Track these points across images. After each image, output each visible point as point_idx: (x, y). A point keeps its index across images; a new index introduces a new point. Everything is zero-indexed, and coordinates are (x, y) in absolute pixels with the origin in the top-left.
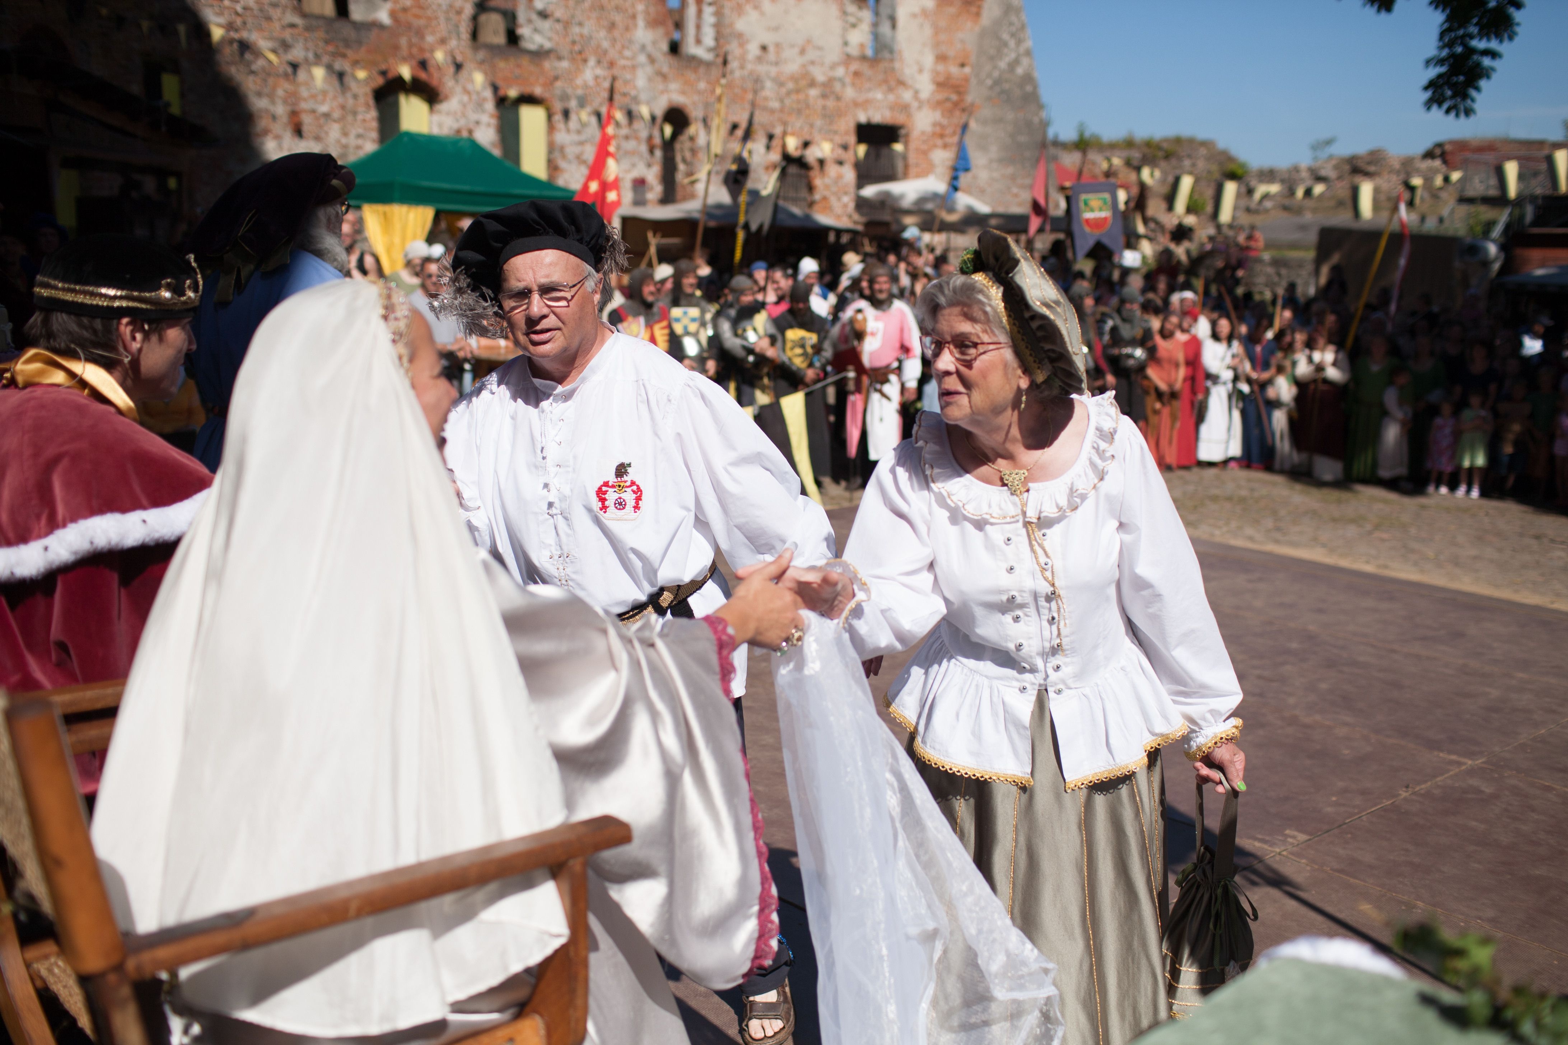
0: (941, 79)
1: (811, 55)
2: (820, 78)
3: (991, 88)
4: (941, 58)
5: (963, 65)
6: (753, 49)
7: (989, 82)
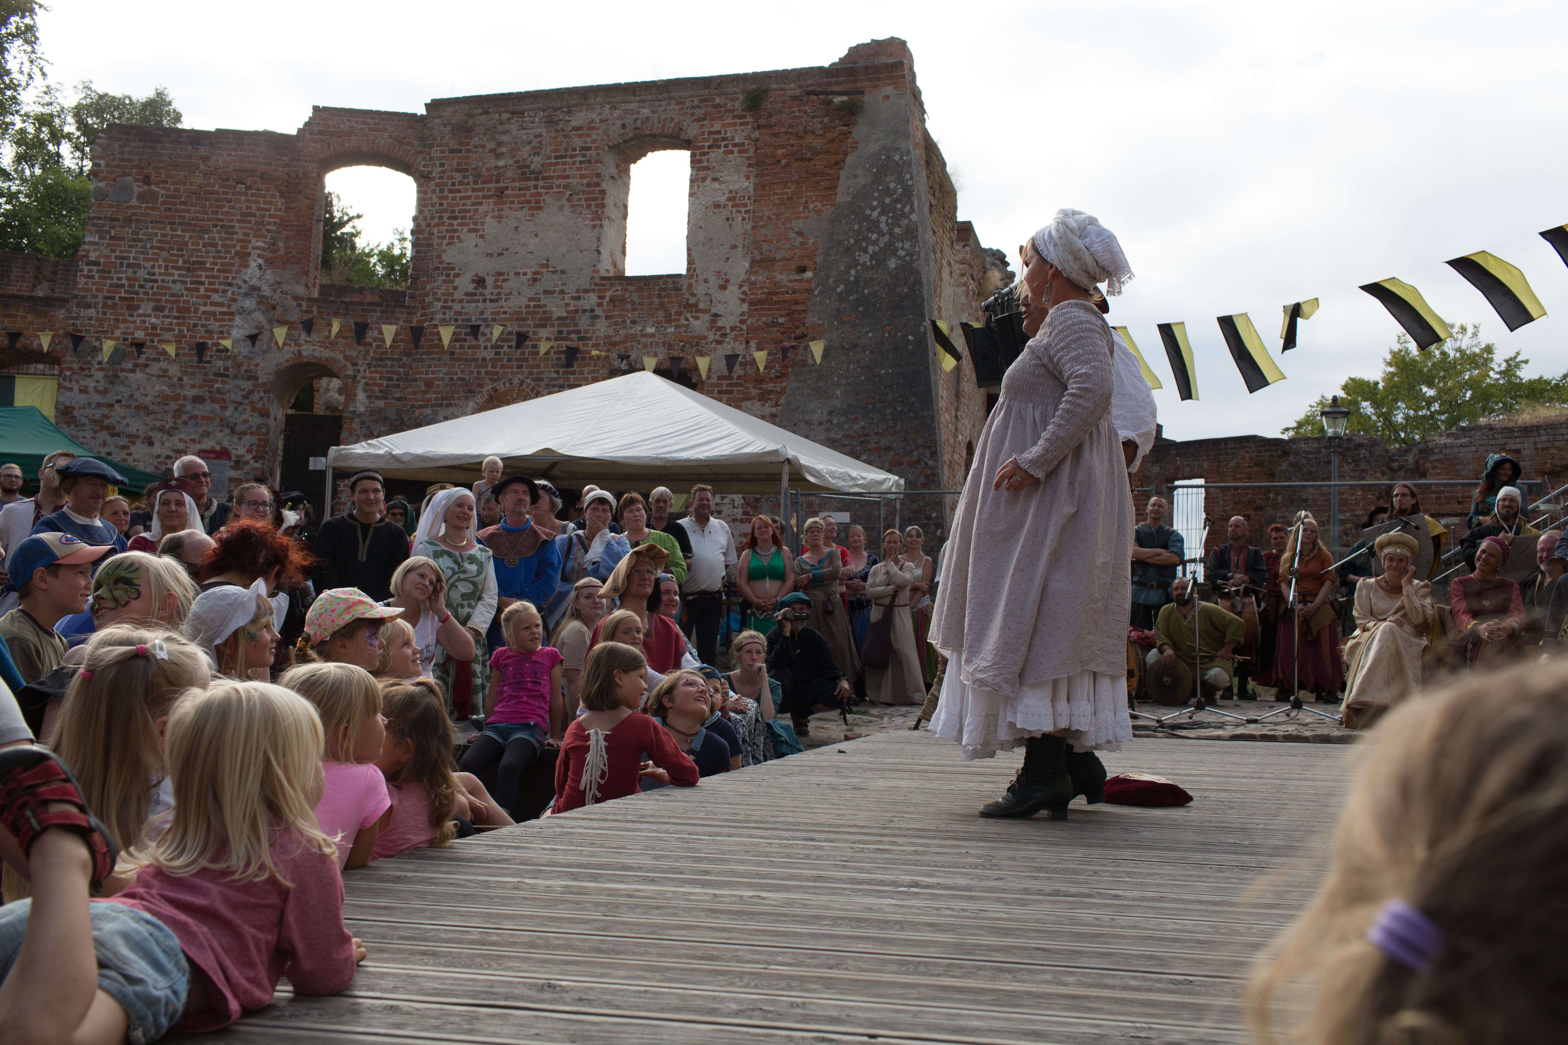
0: (760, 294)
1: (548, 282)
2: (558, 312)
3: (841, 298)
4: (761, 263)
5: (802, 270)
6: (464, 284)
7: (840, 289)
